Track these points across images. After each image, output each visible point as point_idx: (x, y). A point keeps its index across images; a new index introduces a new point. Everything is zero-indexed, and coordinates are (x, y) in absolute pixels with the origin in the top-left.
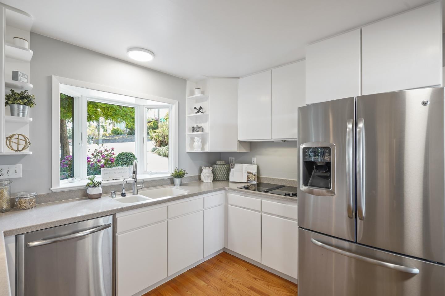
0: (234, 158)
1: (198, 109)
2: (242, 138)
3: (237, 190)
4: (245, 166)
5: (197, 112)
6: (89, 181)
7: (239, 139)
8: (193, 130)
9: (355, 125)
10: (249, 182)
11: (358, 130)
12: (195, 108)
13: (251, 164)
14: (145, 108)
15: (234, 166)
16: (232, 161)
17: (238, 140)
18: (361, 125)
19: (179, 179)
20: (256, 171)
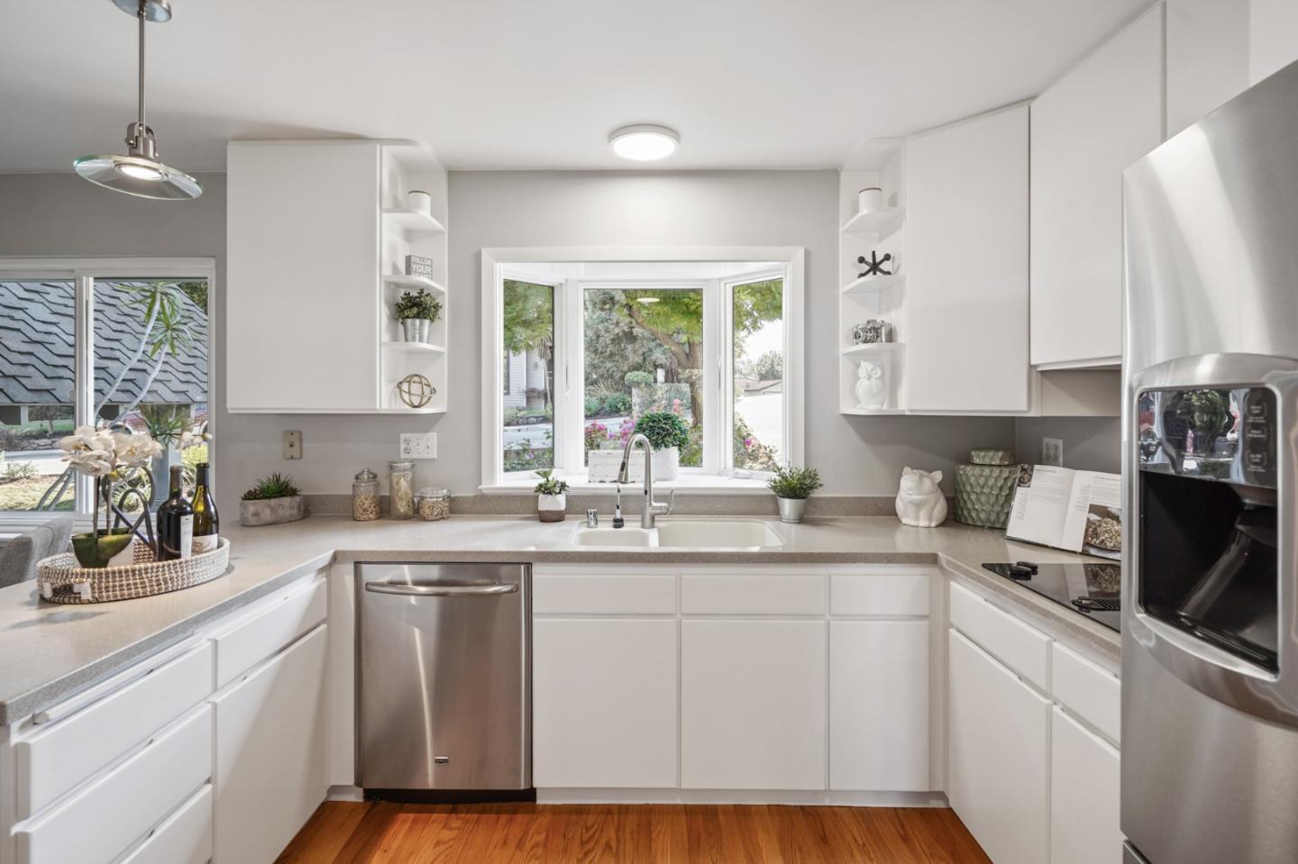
0: (1060, 443)
2: (1045, 356)
4: (1084, 478)
5: (863, 274)
6: (543, 481)
7: (1033, 363)
10: (1093, 551)
12: (861, 259)
14: (725, 284)
15: (1031, 476)
16: (1052, 452)
17: (1031, 367)
19: (796, 501)
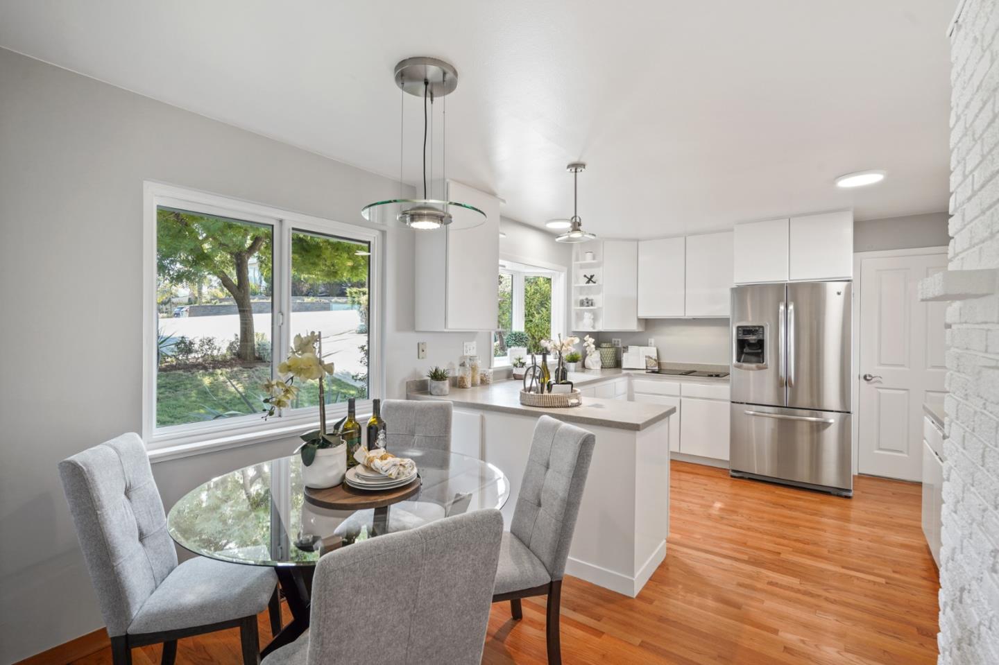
0: (620, 339)
1: (589, 277)
2: (643, 314)
3: (646, 375)
4: (642, 349)
5: (588, 282)
8: (582, 304)
9: (787, 307)
11: (789, 311)
12: (585, 276)
13: (647, 346)
15: (627, 350)
16: (616, 343)
17: (638, 317)
18: (791, 307)
19: (574, 364)
20: (656, 355)
